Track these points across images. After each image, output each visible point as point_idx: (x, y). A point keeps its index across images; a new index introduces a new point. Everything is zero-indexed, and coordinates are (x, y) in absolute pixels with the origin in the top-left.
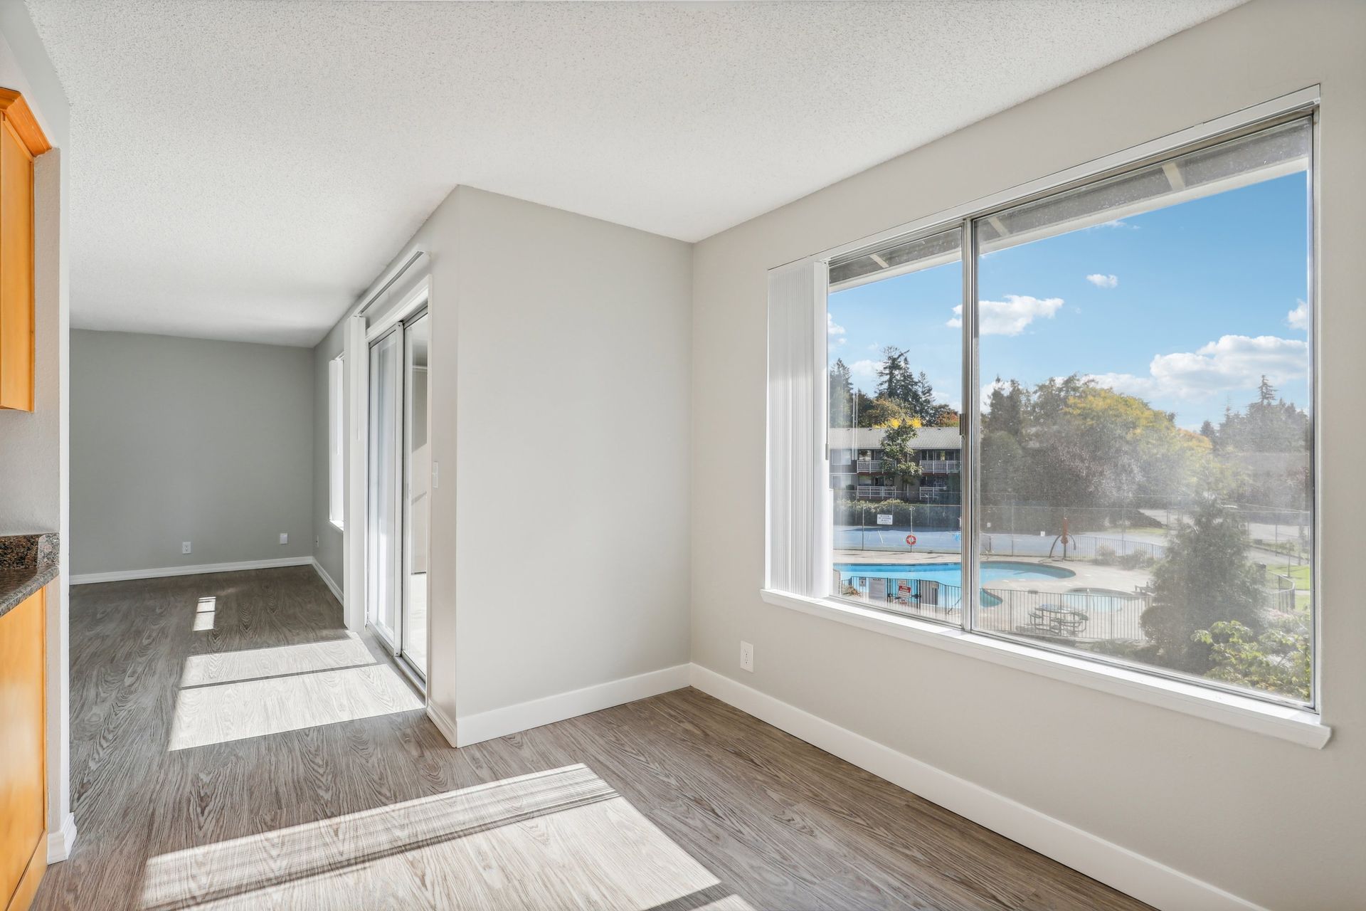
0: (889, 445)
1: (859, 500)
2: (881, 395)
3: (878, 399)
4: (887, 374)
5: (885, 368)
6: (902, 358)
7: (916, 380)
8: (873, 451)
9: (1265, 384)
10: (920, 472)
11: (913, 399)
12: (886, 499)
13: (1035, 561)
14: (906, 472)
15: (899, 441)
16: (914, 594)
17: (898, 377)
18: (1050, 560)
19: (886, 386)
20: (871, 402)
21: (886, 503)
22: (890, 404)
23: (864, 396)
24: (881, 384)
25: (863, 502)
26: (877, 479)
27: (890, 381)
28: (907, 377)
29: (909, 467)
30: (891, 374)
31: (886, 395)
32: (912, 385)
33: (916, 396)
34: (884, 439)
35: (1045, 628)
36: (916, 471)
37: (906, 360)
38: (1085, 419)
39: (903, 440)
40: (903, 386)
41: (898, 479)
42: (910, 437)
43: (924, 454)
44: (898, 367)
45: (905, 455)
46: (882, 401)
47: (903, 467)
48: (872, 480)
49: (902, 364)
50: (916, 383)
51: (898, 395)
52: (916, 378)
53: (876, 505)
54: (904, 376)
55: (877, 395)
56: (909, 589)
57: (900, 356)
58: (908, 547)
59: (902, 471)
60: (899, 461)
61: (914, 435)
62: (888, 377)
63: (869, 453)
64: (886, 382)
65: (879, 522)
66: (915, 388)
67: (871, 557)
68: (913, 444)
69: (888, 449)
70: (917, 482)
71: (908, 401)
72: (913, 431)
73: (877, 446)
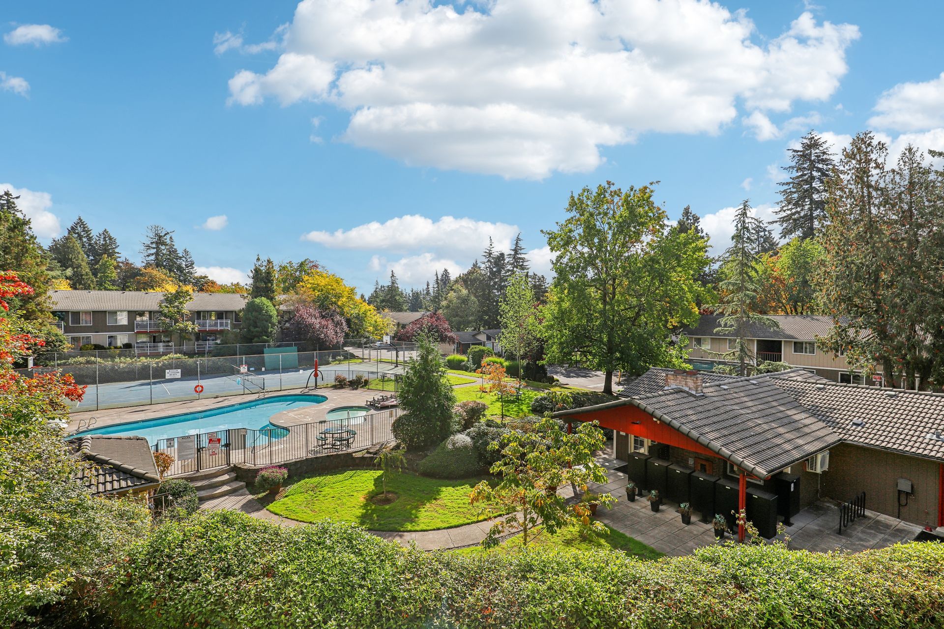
0: (167, 307)
1: (139, 357)
2: (148, 265)
3: (145, 268)
4: (154, 248)
5: (151, 243)
6: (168, 237)
7: (180, 255)
8: (150, 312)
9: (393, 275)
10: (196, 329)
11: (177, 270)
12: (165, 354)
13: (298, 392)
14: (184, 330)
15: (176, 304)
16: (223, 444)
17: (164, 252)
18: (306, 390)
19: (153, 257)
20: (140, 270)
21: (166, 357)
22: (157, 273)
23: (131, 264)
24: (148, 256)
25: (144, 358)
26: (154, 337)
27: (157, 254)
28: (173, 251)
29: (187, 326)
30: (157, 248)
31: (154, 266)
32: (177, 259)
33: (180, 268)
34: (162, 302)
35: (329, 446)
36: (193, 329)
37: (171, 238)
38: (314, 290)
39: (181, 303)
40: (168, 259)
41: (175, 337)
42: (187, 301)
43: (198, 315)
44: (164, 244)
45: (182, 315)
46: (149, 270)
47: (181, 325)
48: (150, 337)
49: (168, 241)
50: (180, 258)
51: (164, 267)
52: (180, 253)
53: (157, 360)
54: (170, 251)
55: (144, 265)
56: (219, 440)
57: (166, 234)
58: (196, 395)
59: (181, 330)
60: (176, 321)
61: (190, 298)
62: (155, 250)
63: (147, 315)
64: (153, 254)
65: (168, 376)
66: (179, 262)
67: (162, 410)
68: (188, 307)
69: (166, 310)
70: (193, 337)
71: (174, 271)
72: (189, 295)
73: (156, 308)
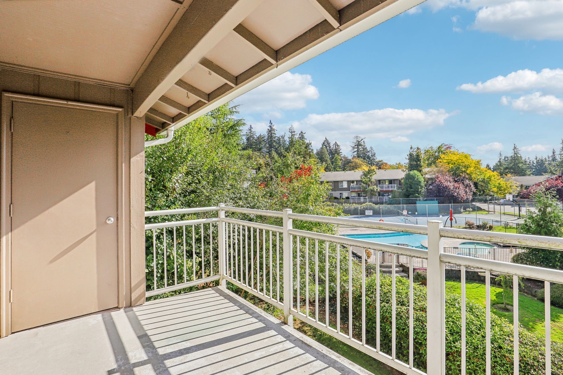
0: (364, 178)
1: (353, 204)
2: (354, 157)
3: (353, 159)
4: (356, 148)
5: (355, 146)
6: (362, 141)
8: (357, 181)
9: (515, 148)
10: (379, 190)
11: (367, 159)
12: (364, 202)
14: (372, 190)
15: (369, 176)
17: (361, 149)
19: (356, 153)
20: (350, 160)
21: (365, 204)
22: (358, 161)
23: (347, 157)
24: (354, 152)
25: (355, 204)
26: (359, 194)
27: (358, 151)
28: (365, 149)
29: (374, 188)
30: (358, 148)
31: (357, 157)
32: (367, 153)
33: (368, 157)
34: (362, 176)
36: (377, 190)
37: (364, 142)
38: (449, 164)
39: (371, 176)
40: (363, 153)
41: (368, 194)
42: (373, 174)
43: (380, 182)
44: (361, 145)
45: (372, 182)
46: (355, 160)
47: (371, 188)
48: (357, 194)
49: (363, 144)
50: (369, 152)
51: (361, 157)
52: (369, 149)
53: (361, 206)
54: (363, 149)
55: (352, 157)
60: (369, 186)
61: (375, 173)
63: (355, 183)
64: (356, 151)
65: (366, 214)
66: (368, 154)
67: (364, 231)
68: (375, 178)
69: (364, 180)
70: (377, 194)
72: (375, 171)
73: (359, 179)
